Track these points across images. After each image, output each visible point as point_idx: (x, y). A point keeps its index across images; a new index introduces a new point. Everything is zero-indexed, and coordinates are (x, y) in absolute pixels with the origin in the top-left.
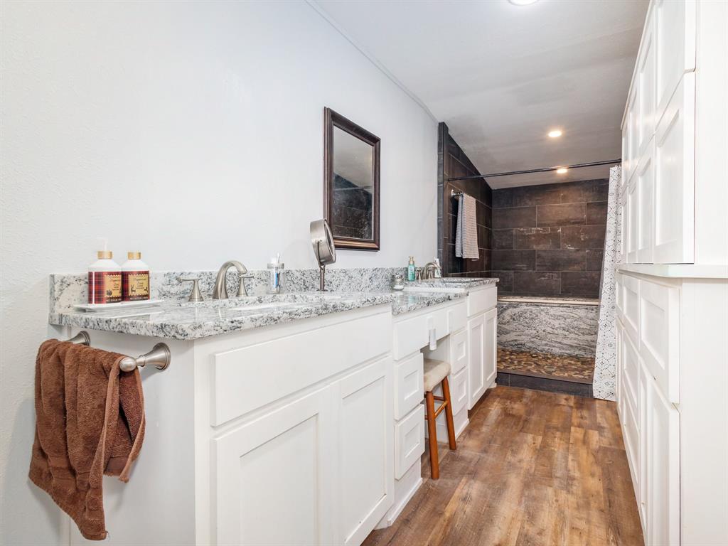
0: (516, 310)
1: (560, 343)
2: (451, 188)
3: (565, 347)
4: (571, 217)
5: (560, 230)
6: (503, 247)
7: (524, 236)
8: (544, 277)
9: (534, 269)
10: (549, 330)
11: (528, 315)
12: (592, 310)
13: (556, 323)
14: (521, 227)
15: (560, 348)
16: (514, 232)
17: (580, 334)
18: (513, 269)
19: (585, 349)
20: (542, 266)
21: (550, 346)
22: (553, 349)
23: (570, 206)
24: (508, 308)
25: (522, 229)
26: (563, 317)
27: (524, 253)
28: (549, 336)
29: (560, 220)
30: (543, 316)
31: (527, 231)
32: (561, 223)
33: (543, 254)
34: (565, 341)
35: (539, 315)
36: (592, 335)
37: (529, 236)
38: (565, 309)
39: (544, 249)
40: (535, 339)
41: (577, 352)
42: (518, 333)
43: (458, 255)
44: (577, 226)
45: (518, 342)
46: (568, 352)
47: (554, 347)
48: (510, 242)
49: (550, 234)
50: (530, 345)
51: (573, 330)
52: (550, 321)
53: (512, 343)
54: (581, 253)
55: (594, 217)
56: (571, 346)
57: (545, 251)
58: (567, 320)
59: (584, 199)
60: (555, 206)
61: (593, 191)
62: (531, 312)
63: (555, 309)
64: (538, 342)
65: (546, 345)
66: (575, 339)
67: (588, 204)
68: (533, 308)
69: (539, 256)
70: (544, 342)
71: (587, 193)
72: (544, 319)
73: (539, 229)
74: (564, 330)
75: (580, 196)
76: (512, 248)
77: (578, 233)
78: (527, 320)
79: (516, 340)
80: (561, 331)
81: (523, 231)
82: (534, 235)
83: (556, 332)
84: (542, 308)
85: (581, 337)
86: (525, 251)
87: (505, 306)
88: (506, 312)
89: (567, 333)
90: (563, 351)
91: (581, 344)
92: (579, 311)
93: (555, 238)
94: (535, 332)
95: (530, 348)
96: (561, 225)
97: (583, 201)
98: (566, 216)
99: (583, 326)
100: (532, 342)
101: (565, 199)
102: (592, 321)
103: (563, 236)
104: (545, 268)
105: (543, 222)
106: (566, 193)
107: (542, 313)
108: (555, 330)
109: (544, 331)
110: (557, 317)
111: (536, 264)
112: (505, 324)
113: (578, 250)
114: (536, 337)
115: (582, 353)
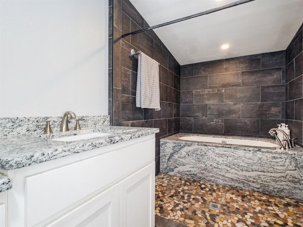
0: (190, 148)
1: (223, 176)
2: (131, 47)
3: (227, 179)
4: (231, 82)
5: (223, 91)
6: (187, 103)
7: (200, 95)
8: (213, 122)
9: (206, 117)
10: (215, 165)
11: (199, 152)
12: (250, 151)
13: (220, 160)
14: (198, 89)
15: (224, 180)
16: (194, 92)
17: (238, 170)
18: (193, 117)
19: (244, 183)
20: (212, 114)
21: (216, 178)
22: (218, 180)
23: (230, 74)
24: (184, 146)
25: (199, 91)
26: (225, 155)
27: (200, 106)
28: (215, 170)
29: (224, 84)
30: (210, 154)
31: (202, 92)
32: (224, 86)
33: (212, 107)
34: (227, 175)
35: (207, 153)
36: (249, 171)
37: (203, 95)
38: (227, 149)
39: (213, 103)
40: (204, 171)
41: (237, 185)
42: (192, 166)
43: (138, 105)
44: (235, 87)
45: (192, 173)
46: (230, 184)
47: (218, 178)
48: (192, 99)
49: (217, 93)
50: (201, 175)
51: (234, 167)
52: (216, 158)
53: (187, 173)
54: (238, 106)
55: (247, 81)
56: (232, 179)
57: (213, 105)
58: (229, 158)
59: (240, 69)
60: (221, 74)
61: (246, 64)
62: (201, 150)
63: (220, 149)
64: (206, 173)
65: (212, 176)
66: (235, 174)
67: (242, 72)
68: (203, 147)
69: (210, 108)
70: (211, 174)
71: (242, 65)
72: (211, 156)
73: (210, 90)
74: (226, 166)
75: (237, 67)
76: (192, 103)
77: (236, 92)
78: (198, 156)
79: (190, 171)
80: (224, 167)
81: (199, 92)
82: (206, 95)
83: (220, 167)
84: (209, 147)
85: (240, 173)
86: (201, 105)
87: (182, 144)
88: (183, 149)
89: (229, 169)
90: (226, 183)
91: (240, 178)
92: (239, 151)
93: (220, 96)
94: (204, 166)
95: (200, 178)
96: (224, 87)
97: (239, 70)
98: (228, 81)
99: (242, 164)
100: (202, 174)
101: (226, 69)
102: (249, 160)
103: (225, 95)
104: (213, 116)
105: (213, 86)
106: (227, 66)
107: (210, 151)
108: (219, 166)
109: (211, 165)
110: (221, 156)
111: (208, 113)
112: (182, 158)
113: (235, 104)
114: (205, 169)
115: (241, 185)
